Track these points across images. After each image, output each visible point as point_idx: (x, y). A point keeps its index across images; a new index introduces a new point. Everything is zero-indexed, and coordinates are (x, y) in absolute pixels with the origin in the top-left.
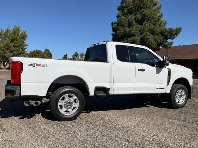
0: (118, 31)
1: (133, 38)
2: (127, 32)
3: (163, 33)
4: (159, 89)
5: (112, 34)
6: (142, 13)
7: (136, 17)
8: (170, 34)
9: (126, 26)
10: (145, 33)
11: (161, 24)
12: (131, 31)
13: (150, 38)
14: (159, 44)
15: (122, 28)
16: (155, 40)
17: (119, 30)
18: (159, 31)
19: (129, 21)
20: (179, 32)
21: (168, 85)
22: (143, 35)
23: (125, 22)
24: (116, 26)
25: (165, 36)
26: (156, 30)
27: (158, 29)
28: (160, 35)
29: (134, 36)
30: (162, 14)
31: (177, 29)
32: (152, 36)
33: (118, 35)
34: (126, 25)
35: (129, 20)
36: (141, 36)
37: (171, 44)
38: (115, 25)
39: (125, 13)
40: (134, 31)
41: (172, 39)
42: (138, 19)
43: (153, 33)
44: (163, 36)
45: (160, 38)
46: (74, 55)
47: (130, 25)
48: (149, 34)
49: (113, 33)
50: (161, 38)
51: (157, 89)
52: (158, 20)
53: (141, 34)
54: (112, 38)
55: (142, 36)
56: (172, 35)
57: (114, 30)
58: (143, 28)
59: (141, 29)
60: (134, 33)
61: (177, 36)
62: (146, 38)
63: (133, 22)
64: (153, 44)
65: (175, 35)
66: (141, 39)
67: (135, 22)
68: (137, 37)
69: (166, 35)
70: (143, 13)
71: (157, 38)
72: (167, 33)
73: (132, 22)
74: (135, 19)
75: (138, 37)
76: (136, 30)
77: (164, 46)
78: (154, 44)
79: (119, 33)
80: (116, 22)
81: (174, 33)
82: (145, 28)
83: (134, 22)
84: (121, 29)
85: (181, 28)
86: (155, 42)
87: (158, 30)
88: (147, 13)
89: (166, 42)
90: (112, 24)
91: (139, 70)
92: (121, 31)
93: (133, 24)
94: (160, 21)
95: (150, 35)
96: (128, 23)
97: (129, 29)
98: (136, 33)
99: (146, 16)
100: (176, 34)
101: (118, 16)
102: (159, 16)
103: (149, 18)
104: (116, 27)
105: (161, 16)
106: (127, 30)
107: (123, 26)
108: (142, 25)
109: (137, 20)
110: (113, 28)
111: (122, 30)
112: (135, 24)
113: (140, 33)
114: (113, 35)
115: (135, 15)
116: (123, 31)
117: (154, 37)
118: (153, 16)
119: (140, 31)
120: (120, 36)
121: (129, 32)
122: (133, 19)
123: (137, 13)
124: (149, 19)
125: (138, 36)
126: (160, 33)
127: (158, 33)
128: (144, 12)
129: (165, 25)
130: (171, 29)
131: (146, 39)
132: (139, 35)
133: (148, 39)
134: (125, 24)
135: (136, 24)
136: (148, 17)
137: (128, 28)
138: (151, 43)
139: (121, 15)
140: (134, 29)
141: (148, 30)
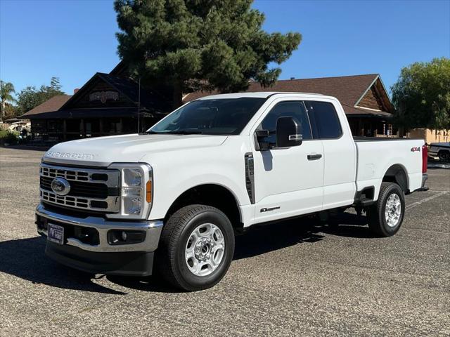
0: (136, 29)
1: (182, 51)
2: (165, 33)
3: (258, 45)
5: (117, 34)
8: (274, 50)
9: (161, 16)
10: (212, 43)
11: (251, 20)
12: (176, 31)
13: (227, 56)
14: (248, 74)
15: (149, 21)
16: (239, 63)
17: (139, 26)
18: (248, 39)
19: (167, 4)
20: (295, 45)
22: (209, 46)
23: (157, 4)
24: (130, 11)
25: (262, 54)
26: (239, 36)
27: (246, 34)
28: (251, 50)
29: (184, 46)
31: (289, 37)
32: (232, 51)
33: (139, 41)
34: (161, 12)
36: (203, 49)
37: (277, 75)
38: (127, 10)
40: (183, 34)
41: (279, 63)
43: (233, 42)
44: (259, 52)
45: (251, 58)
47: (171, 14)
48: (226, 45)
49: (120, 31)
50: (254, 59)
52: (244, 8)
53: (201, 44)
54: (119, 47)
55: (206, 48)
56: (278, 52)
57: (123, 22)
58: (207, 27)
59: (203, 29)
60: (183, 39)
61: (290, 54)
62: (216, 54)
63: (181, 7)
64: (235, 73)
65: (285, 52)
66: (204, 55)
67: (185, 7)
68: (191, 51)
69: (267, 50)
71: (244, 57)
72: (268, 46)
73: (177, 7)
75: (195, 50)
76: (190, 31)
77: (259, 78)
78: (238, 73)
79: (140, 33)
80: (128, 2)
81: (285, 46)
82: (213, 27)
84: (146, 22)
85: (301, 36)
86: (241, 66)
87: (244, 36)
89: (264, 68)
90: (118, 5)
92: (146, 28)
93: (180, 12)
94: (249, 11)
95: (228, 48)
96: (165, 7)
97: (169, 27)
98: (188, 39)
100: (289, 50)
104: (130, 16)
106: (166, 27)
107: (151, 14)
108: (204, 17)
110: (119, 16)
111: (149, 25)
112: (184, 12)
113: (199, 39)
114: (120, 38)
116: (153, 28)
117: (235, 53)
119: (199, 34)
120: (142, 42)
121: (170, 33)
124: (223, 3)
125: (195, 47)
126: (250, 43)
127: (244, 44)
129: (259, 24)
130: (277, 35)
131: (215, 57)
132: (197, 44)
133: (222, 57)
134: (156, 11)
135: (189, 13)
137: (165, 23)
138: (230, 69)
140: (185, 26)
141: (221, 32)
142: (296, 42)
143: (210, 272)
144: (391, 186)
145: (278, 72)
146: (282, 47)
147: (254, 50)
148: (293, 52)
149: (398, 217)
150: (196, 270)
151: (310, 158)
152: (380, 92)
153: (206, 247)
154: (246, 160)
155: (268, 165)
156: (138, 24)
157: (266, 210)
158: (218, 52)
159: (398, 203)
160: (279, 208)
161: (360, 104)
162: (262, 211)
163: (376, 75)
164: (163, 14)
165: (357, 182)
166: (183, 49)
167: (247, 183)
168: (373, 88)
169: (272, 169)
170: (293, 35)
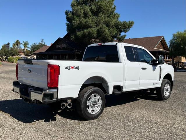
1: (90, 29)
2: (83, 23)
3: (117, 26)
4: (154, 84)
5: (66, 23)
6: (97, 5)
7: (91, 8)
8: (123, 28)
10: (100, 26)
11: (114, 17)
12: (87, 22)
13: (106, 30)
14: (114, 37)
15: (78, 18)
16: (110, 33)
17: (74, 20)
18: (114, 24)
19: (84, 12)
20: (131, 26)
21: (160, 80)
23: (81, 12)
24: (71, 15)
25: (119, 29)
26: (110, 23)
28: (115, 28)
29: (90, 27)
30: (115, 7)
31: (129, 23)
32: (108, 29)
33: (74, 25)
34: (82, 15)
35: (84, 10)
36: (97, 28)
37: (125, 37)
39: (81, 3)
40: (90, 23)
41: (125, 32)
42: (94, 10)
43: (108, 25)
44: (117, 28)
47: (86, 16)
48: (105, 26)
50: (116, 31)
51: (153, 84)
52: (112, 13)
53: (97, 26)
54: (67, 28)
56: (125, 28)
57: (68, 19)
58: (99, 20)
59: (97, 21)
60: (90, 25)
61: (129, 29)
64: (109, 37)
65: (128, 28)
66: (98, 30)
68: (93, 29)
69: (121, 28)
70: (98, 4)
71: (112, 31)
72: (121, 26)
73: (87, 13)
74: (91, 10)
75: (94, 29)
76: (92, 21)
77: (118, 39)
78: (110, 37)
79: (75, 23)
80: (70, 12)
81: (128, 26)
82: (101, 20)
83: (90, 13)
84: (77, 19)
85: (134, 22)
86: (111, 34)
87: (112, 23)
88: (102, 5)
89: (120, 34)
90: (67, 13)
91: (142, 69)
92: (77, 21)
93: (89, 15)
94: (114, 14)
95: (106, 27)
96: (84, 13)
97: (85, 20)
98: (92, 25)
99: (101, 7)
100: (129, 28)
101: (73, 6)
102: (113, 9)
103: (104, 10)
104: (71, 17)
105: (114, 9)
107: (79, 16)
108: (98, 17)
109: (93, 11)
110: (66, 17)
111: (78, 20)
112: (90, 15)
113: (96, 24)
114: (68, 25)
115: (90, 6)
116: (79, 21)
117: (109, 29)
118: (108, 8)
119: (96, 23)
120: (76, 26)
121: (85, 23)
122: (89, 9)
123: (92, 3)
124: (104, 11)
126: (114, 26)
127: (112, 26)
128: (99, 4)
129: (118, 18)
130: (125, 22)
131: (102, 31)
132: (95, 26)
133: (104, 31)
134: (80, 15)
135: (92, 15)
136: (103, 9)
137: (84, 19)
138: (107, 35)
139: (76, 4)
140: (91, 20)
141: (104, 22)
142: (132, 24)
146: (126, 27)
148: (131, 28)
152: (164, 43)
158: (103, 29)
161: (157, 47)
163: (162, 36)
164: (83, 16)
168: (161, 41)
170: (131, 22)
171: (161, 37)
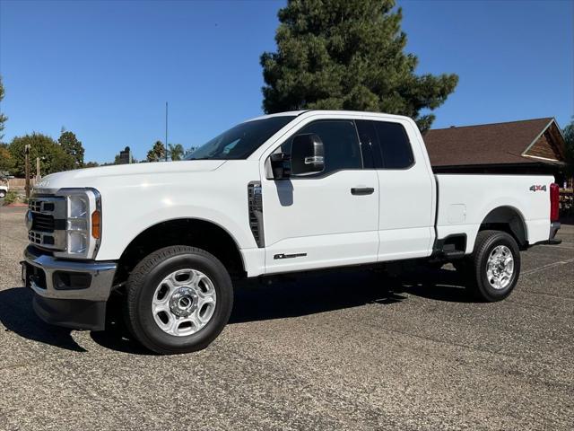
0: (279, 81)
1: (323, 101)
2: (306, 84)
3: (406, 90)
5: (264, 88)
6: (348, 31)
7: (331, 44)
8: (425, 94)
9: (304, 68)
11: (400, 64)
12: (317, 81)
13: (372, 103)
15: (291, 73)
17: (281, 78)
18: (396, 84)
19: (310, 54)
20: (451, 89)
22: (352, 94)
23: (300, 56)
24: (274, 65)
25: (411, 99)
26: (385, 81)
27: (393, 79)
28: (398, 95)
29: (325, 95)
30: (403, 35)
31: (444, 79)
32: (376, 98)
33: (282, 93)
34: (304, 64)
35: (310, 49)
36: (346, 98)
37: (430, 123)
38: (272, 63)
39: (301, 29)
40: (325, 83)
41: (432, 108)
42: (337, 47)
43: (379, 89)
44: (407, 97)
45: (399, 105)
46: (151, 152)
47: (314, 64)
48: (369, 91)
49: (266, 86)
50: (402, 105)
52: (394, 53)
53: (345, 92)
54: (265, 102)
55: (349, 96)
56: (431, 96)
57: (269, 77)
58: (350, 74)
59: (345, 77)
60: (325, 89)
61: (445, 98)
62: (358, 102)
63: (323, 56)
65: (439, 96)
66: (347, 104)
67: (328, 56)
68: (333, 101)
69: (416, 94)
70: (351, 30)
71: (390, 104)
72: (417, 90)
73: (319, 57)
74: (328, 48)
75: (336, 99)
76: (332, 80)
79: (283, 86)
80: (274, 55)
81: (439, 89)
82: (356, 74)
83: (326, 58)
84: (288, 75)
85: (457, 77)
87: (392, 81)
88: (362, 32)
89: (415, 114)
90: (264, 59)
92: (289, 81)
93: (322, 62)
94: (398, 56)
95: (371, 94)
96: (308, 58)
97: (312, 77)
98: (330, 88)
99: (360, 39)
100: (443, 94)
101: (280, 38)
102: (396, 42)
103: (366, 45)
104: (275, 68)
105: (401, 42)
106: (307, 78)
107: (294, 66)
108: (347, 65)
109: (334, 50)
110: (265, 70)
111: (292, 77)
112: (327, 61)
113: (341, 88)
114: (266, 92)
115: (328, 35)
116: (295, 80)
117: (381, 100)
118: (378, 39)
119: (342, 83)
120: (286, 95)
121: (311, 84)
122: (323, 46)
123: (333, 29)
124: (368, 48)
125: (338, 97)
126: (397, 89)
127: (391, 91)
128: (355, 29)
129: (412, 68)
130: (429, 77)
131: (358, 105)
132: (339, 93)
133: (365, 105)
134: (299, 62)
135: (332, 61)
136: (364, 42)
137: (308, 74)
139: (288, 34)
140: (327, 76)
141: (366, 80)
142: (452, 83)
143: (192, 332)
144: (498, 235)
145: (432, 118)
146: (435, 91)
147: (402, 95)
148: (449, 96)
149: (510, 277)
150: (172, 328)
151: (354, 191)
152: (556, 137)
153: (187, 299)
154: (250, 191)
155: (286, 198)
156: (281, 76)
157: (284, 256)
158: (360, 99)
159: (509, 258)
160: (305, 255)
162: (276, 257)
163: (551, 119)
164: (307, 65)
165: (438, 227)
166: (325, 99)
167: (251, 221)
168: (547, 133)
169: (292, 203)
170: (448, 76)
171: (547, 120)
